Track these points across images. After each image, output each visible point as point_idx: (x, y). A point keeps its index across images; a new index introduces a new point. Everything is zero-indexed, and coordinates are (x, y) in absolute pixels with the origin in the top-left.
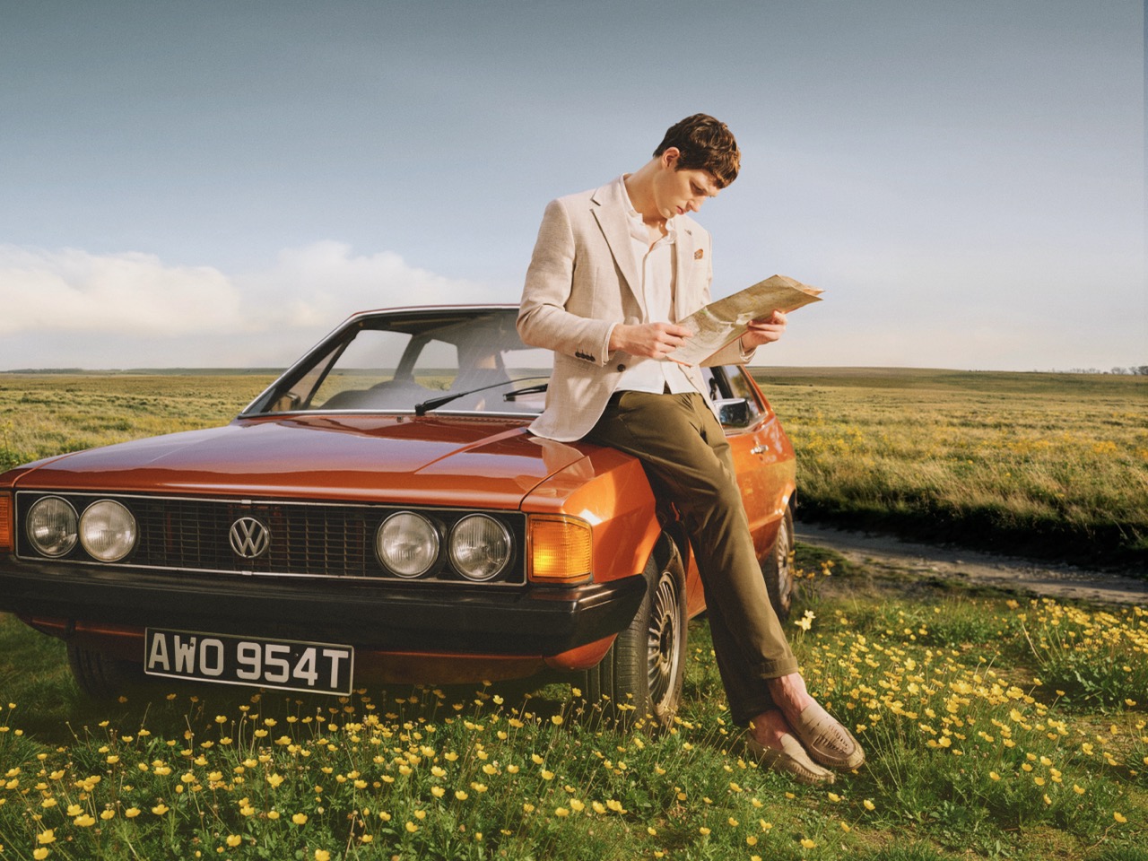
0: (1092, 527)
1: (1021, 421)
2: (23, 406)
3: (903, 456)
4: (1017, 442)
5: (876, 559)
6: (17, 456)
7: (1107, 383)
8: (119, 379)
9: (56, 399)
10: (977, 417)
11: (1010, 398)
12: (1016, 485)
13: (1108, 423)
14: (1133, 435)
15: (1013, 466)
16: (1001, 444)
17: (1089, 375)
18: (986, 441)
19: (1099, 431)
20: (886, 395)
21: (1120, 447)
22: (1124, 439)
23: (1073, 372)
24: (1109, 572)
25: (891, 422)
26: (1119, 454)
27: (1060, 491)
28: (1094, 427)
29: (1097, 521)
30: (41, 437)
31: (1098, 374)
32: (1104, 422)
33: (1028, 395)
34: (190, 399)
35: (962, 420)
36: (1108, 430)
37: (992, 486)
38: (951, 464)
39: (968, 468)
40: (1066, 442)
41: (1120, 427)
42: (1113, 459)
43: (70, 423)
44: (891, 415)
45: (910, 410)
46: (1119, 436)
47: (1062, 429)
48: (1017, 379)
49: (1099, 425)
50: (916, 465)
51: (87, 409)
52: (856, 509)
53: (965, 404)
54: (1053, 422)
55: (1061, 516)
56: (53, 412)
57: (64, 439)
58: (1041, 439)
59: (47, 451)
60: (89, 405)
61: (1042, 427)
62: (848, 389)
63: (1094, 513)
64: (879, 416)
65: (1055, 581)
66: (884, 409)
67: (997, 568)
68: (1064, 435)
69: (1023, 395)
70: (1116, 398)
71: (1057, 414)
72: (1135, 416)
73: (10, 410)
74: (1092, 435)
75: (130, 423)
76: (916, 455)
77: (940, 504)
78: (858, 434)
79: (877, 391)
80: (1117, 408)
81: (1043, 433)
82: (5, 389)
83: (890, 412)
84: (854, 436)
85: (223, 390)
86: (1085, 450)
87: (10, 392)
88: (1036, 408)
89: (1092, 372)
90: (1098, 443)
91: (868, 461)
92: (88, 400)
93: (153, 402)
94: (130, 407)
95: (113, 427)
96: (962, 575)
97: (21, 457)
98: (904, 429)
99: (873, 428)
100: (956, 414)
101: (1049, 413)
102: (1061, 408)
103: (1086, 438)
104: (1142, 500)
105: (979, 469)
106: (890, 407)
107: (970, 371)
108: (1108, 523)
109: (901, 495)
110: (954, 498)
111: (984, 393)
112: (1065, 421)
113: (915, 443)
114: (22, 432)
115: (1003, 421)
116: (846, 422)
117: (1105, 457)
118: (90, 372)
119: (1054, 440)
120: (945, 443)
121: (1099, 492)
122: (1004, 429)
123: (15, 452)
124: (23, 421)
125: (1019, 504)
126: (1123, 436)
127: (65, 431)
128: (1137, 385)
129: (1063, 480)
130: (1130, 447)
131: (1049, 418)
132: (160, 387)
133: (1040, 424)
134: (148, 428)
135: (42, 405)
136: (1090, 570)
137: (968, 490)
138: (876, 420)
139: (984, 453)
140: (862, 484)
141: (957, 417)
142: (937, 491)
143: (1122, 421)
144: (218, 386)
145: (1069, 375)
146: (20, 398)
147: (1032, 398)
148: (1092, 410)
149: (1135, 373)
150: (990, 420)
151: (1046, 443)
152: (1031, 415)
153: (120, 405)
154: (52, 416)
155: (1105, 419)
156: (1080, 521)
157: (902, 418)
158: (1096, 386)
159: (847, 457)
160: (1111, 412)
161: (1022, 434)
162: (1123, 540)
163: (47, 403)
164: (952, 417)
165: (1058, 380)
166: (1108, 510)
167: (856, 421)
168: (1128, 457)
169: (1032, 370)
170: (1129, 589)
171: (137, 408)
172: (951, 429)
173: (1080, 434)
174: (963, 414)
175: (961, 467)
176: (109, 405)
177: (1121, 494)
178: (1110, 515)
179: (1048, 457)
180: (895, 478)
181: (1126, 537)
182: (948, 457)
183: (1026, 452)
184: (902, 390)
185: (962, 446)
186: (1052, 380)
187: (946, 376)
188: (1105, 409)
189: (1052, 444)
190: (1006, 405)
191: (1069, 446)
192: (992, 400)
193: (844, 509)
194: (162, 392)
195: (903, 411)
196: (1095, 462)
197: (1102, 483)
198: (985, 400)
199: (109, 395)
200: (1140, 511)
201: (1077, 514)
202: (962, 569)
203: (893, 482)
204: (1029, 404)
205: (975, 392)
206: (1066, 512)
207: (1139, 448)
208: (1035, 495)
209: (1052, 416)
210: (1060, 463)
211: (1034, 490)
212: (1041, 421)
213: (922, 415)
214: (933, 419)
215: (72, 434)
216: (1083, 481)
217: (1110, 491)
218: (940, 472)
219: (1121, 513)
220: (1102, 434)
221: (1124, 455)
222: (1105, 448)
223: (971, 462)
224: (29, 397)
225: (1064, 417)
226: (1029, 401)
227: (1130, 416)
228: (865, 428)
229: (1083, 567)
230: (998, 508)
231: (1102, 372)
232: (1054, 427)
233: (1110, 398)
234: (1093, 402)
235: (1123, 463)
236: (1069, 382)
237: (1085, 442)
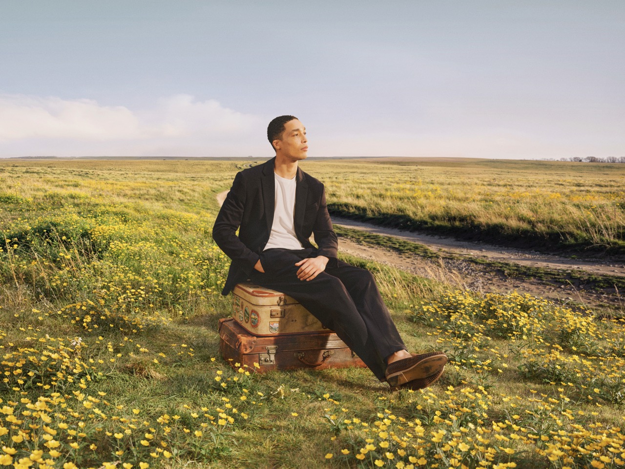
0: (547, 234)
1: (516, 183)
2: (26, 175)
3: (459, 200)
4: (514, 193)
5: (444, 249)
6: (22, 199)
7: (558, 165)
8: (75, 162)
9: (43, 171)
10: (495, 181)
11: (511, 172)
12: (513, 214)
13: (558, 184)
14: (569, 190)
15: (511, 204)
16: (506, 194)
17: (549, 161)
18: (500, 193)
20: (453, 170)
21: (563, 196)
22: (565, 192)
23: (542, 160)
24: (554, 255)
25: (455, 184)
26: (562, 199)
27: (533, 217)
28: (551, 186)
29: (549, 231)
30: (34, 190)
31: (554, 161)
32: (556, 184)
33: (521, 171)
34: (111, 172)
35: (488, 183)
37: (501, 214)
38: (482, 204)
39: (490, 206)
40: (537, 193)
41: (563, 186)
42: (559, 201)
43: (49, 183)
44: (455, 180)
45: (464, 178)
46: (562, 191)
47: (536, 187)
48: (515, 163)
49: (553, 185)
50: (465, 204)
51: (59, 176)
52: (435, 225)
53: (490, 175)
54: (531, 184)
55: (533, 228)
56: (41, 178)
57: (46, 191)
58: (525, 192)
59: (37, 197)
60: (59, 174)
61: (526, 186)
62: (435, 168)
63: (548, 227)
64: (449, 181)
65: (528, 259)
66: (451, 177)
67: (501, 253)
68: (537, 190)
69: (518, 171)
70: (562, 172)
71: (534, 180)
72: (570, 181)
73: (18, 177)
74: (549, 190)
75: (79, 183)
76: (466, 199)
77: (476, 223)
78: (438, 189)
79: (449, 169)
80: (562, 177)
81: (526, 189)
82: (17, 166)
84: (436, 190)
85: (127, 167)
86: (546, 197)
87: (19, 168)
88: (524, 177)
89: (551, 160)
90: (552, 194)
91: (443, 202)
92: (59, 172)
93: (91, 173)
94: (80, 175)
95: (71, 185)
96: (485, 256)
97: (24, 200)
98: (461, 187)
99: (446, 187)
101: (530, 180)
102: (536, 177)
103: (547, 191)
104: (571, 221)
105: (495, 206)
106: (455, 176)
107: (493, 159)
108: (555, 232)
109: (457, 219)
110: (483, 220)
111: (500, 170)
112: (537, 183)
113: (465, 193)
114: (25, 187)
115: (508, 183)
116: (433, 184)
117: (555, 201)
118: (60, 158)
119: (532, 193)
120: (479, 194)
121: (551, 217)
122: (508, 187)
123: (21, 197)
124: (26, 182)
125: (513, 223)
126: (564, 190)
127: (47, 187)
128: (572, 166)
129: (535, 211)
130: (567, 196)
131: (530, 182)
132: (96, 166)
133: (525, 185)
134: (89, 186)
135: (35, 174)
136: (545, 254)
137: (489, 216)
138: (447, 182)
139: (498, 198)
140: (439, 213)
141: (486, 181)
142: (475, 217)
143: (564, 183)
144: (125, 165)
145: (540, 161)
146: (24, 171)
148: (550, 178)
149: (572, 161)
150: (501, 183)
151: (528, 194)
152: (521, 180)
153: (75, 175)
154: (40, 180)
155: (556, 182)
156: (542, 231)
157: (460, 182)
158: (553, 167)
159: (432, 200)
160: (559, 179)
161: (516, 189)
162: (561, 240)
163: (38, 173)
164: (484, 181)
165: (535, 164)
166: (555, 225)
167: (438, 183)
168: (566, 200)
169: (523, 159)
170: (563, 263)
171: (83, 176)
172: (483, 187)
173: (544, 189)
174: (489, 180)
175: (486, 205)
176: (70, 174)
177: (562, 218)
178: (556, 228)
179: (528, 200)
180: (455, 211)
181: (563, 238)
182: (481, 200)
183: (518, 198)
184: (460, 168)
185: (488, 195)
186: (532, 164)
187: (484, 162)
188: (556, 178)
189: (530, 194)
190: (509, 176)
191: (538, 195)
192: (503, 173)
193: (429, 225)
194: (97, 168)
195: (460, 178)
196: (550, 203)
197: (553, 213)
198: (500, 173)
199: (70, 169)
200: (570, 226)
201: (541, 228)
202: (485, 254)
203: (453, 213)
205: (495, 169)
206: (536, 227)
207: (571, 196)
208: (521, 219)
210: (534, 203)
211: (521, 216)
212: (526, 183)
213: (469, 180)
214: (474, 182)
215: (50, 189)
216: (544, 212)
217: (556, 217)
218: (476, 207)
219: (561, 227)
220: (554, 189)
221: (564, 199)
222: (555, 196)
223: (491, 203)
224: (29, 170)
225: (537, 181)
226: (521, 174)
227: (568, 181)
228: (442, 186)
229: (542, 253)
230: (503, 225)
231: (556, 160)
232: (532, 186)
233: (559, 172)
234: (551, 174)
235: (563, 203)
236: (540, 165)
237: (546, 193)
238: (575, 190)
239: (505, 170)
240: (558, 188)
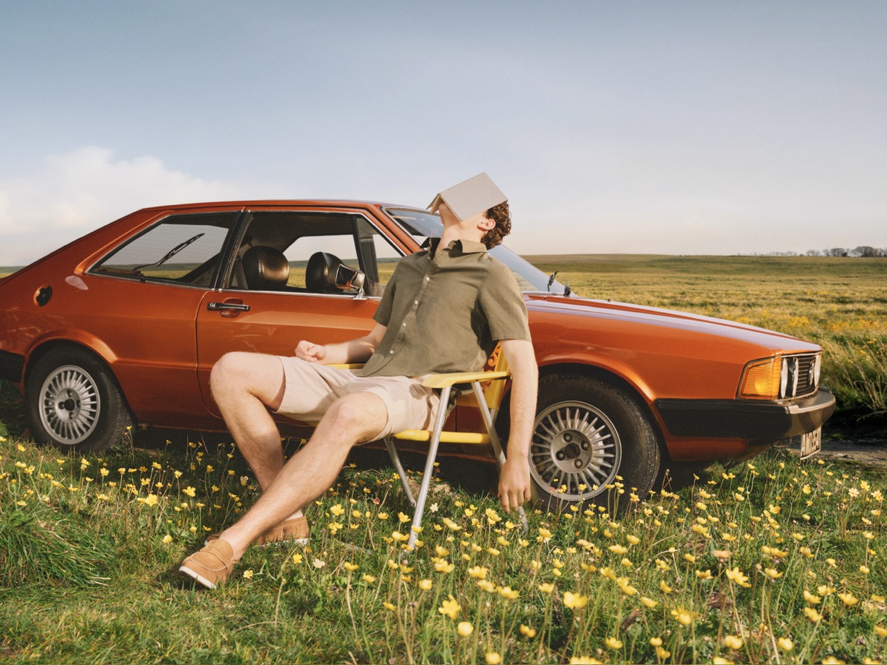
1: (725, 300)
7: (802, 264)
10: (686, 297)
11: (715, 280)
13: (803, 300)
14: (824, 310)
17: (786, 257)
19: (794, 307)
20: (604, 279)
21: (813, 322)
22: (816, 315)
23: (772, 255)
26: (811, 327)
28: (790, 304)
31: (795, 257)
32: (799, 300)
33: (732, 277)
35: (672, 300)
36: (802, 306)
40: (765, 318)
41: (813, 304)
42: (806, 332)
45: (625, 292)
46: (811, 312)
47: (761, 306)
48: (722, 262)
49: (794, 302)
53: (677, 286)
54: (753, 300)
58: (742, 316)
61: (744, 305)
62: (569, 274)
66: (601, 291)
69: (727, 277)
70: (810, 277)
71: (757, 293)
72: (826, 293)
74: (787, 311)
79: (596, 275)
80: (811, 286)
81: (744, 310)
83: (607, 294)
86: (781, 325)
88: (739, 288)
89: (790, 255)
90: (793, 318)
100: (666, 295)
101: (751, 292)
102: (760, 287)
103: (782, 314)
106: (608, 290)
107: (680, 256)
111: (693, 275)
112: (764, 299)
115: (709, 300)
117: (799, 331)
122: (710, 308)
126: (815, 311)
128: (829, 265)
130: (821, 322)
131: (750, 297)
133: (741, 302)
141: (667, 298)
143: (815, 298)
145: (769, 257)
147: (735, 279)
148: (789, 288)
149: (828, 255)
150: (697, 300)
151: (747, 319)
152: (733, 294)
155: (800, 297)
158: (792, 267)
160: (805, 290)
164: (663, 298)
165: (759, 263)
168: (819, 330)
169: (736, 254)
173: (777, 310)
174: (673, 295)
184: (618, 274)
186: (753, 262)
187: (659, 261)
188: (800, 288)
190: (711, 286)
191: (767, 322)
192: (700, 282)
195: (619, 293)
198: (693, 281)
204: (732, 284)
205: (684, 275)
207: (829, 322)
209: (753, 294)
212: (743, 299)
213: (636, 296)
214: (646, 300)
220: (796, 310)
221: (816, 328)
222: (799, 322)
225: (763, 295)
226: (733, 282)
227: (822, 293)
231: (798, 254)
232: (754, 305)
233: (804, 278)
234: (790, 281)
235: (815, 336)
236: (769, 264)
237: (781, 317)
238: (835, 310)
239: (702, 276)
240: (804, 308)
